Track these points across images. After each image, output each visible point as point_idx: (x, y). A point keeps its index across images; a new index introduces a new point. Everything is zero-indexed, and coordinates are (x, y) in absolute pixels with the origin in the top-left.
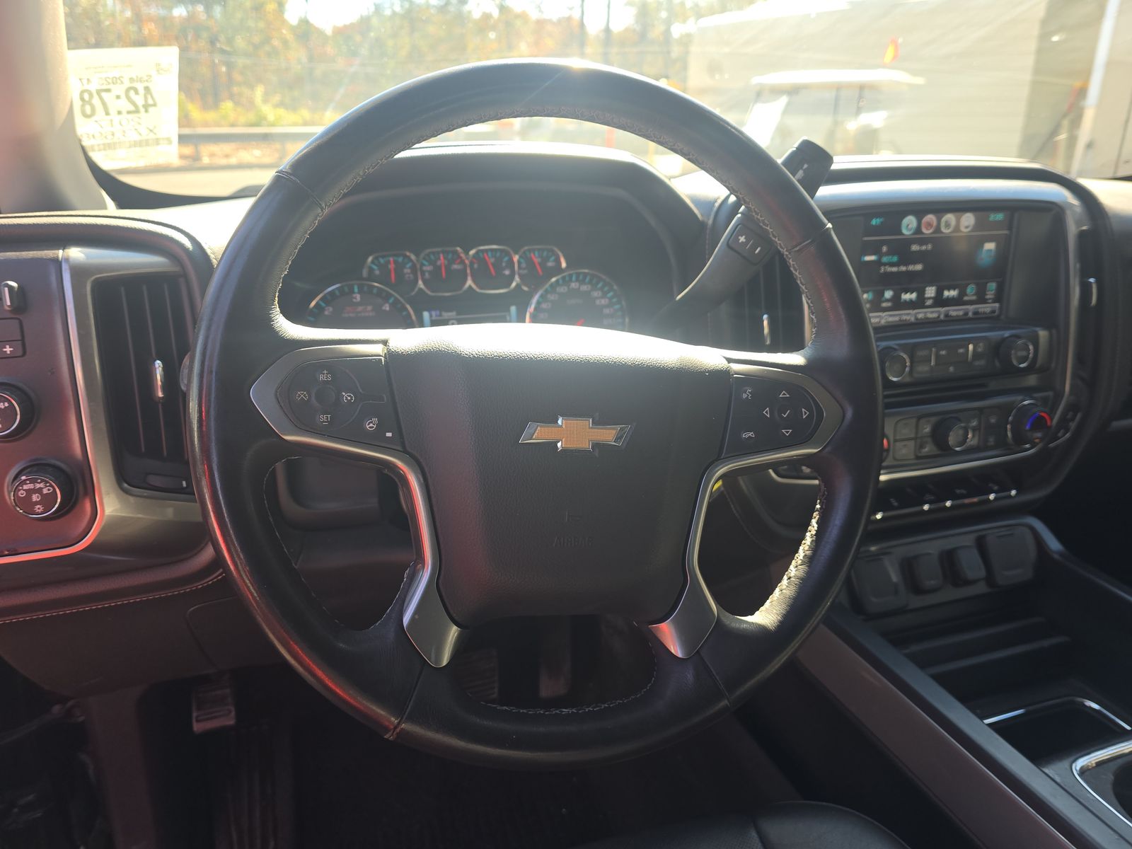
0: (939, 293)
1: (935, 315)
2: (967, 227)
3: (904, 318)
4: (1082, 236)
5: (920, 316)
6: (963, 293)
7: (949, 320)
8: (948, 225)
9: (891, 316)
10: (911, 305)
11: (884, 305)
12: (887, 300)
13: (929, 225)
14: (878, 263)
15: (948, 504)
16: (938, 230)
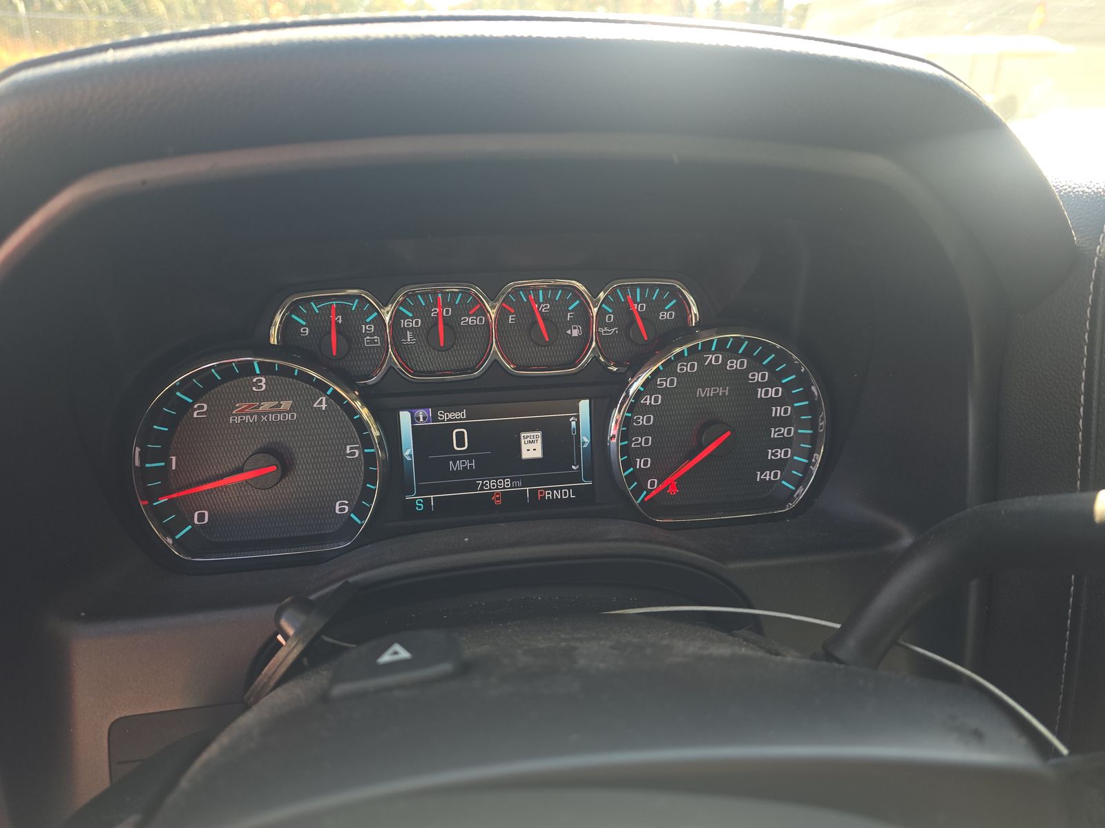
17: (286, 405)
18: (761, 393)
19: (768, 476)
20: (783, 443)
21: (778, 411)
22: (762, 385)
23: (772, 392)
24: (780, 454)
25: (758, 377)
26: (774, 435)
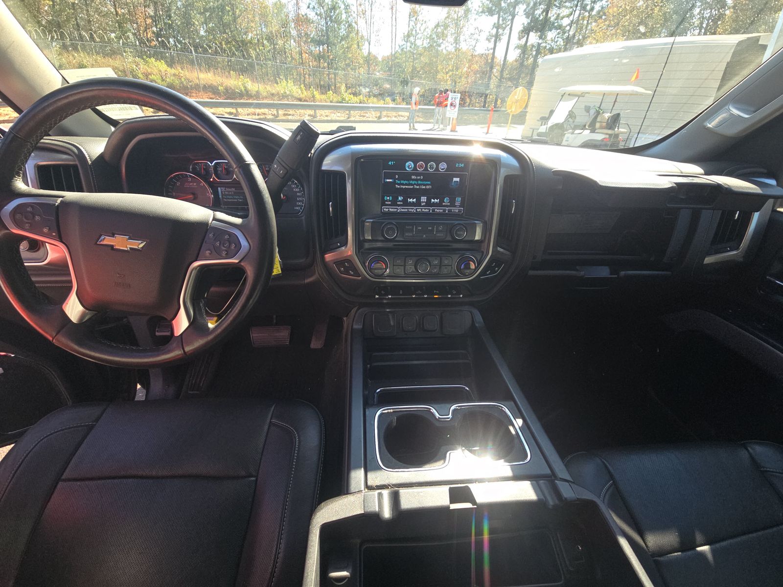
0: (429, 200)
1: (427, 210)
2: (442, 169)
3: (410, 210)
4: (508, 178)
5: (418, 210)
6: (442, 201)
7: (434, 214)
8: (431, 167)
9: (403, 209)
10: (413, 204)
11: (399, 203)
12: (400, 201)
13: (421, 166)
14: (394, 183)
15: (426, 296)
16: (426, 169)
17: (195, 184)
18: (294, 190)
19: (297, 208)
20: (300, 201)
21: (298, 194)
22: (294, 188)
23: (297, 190)
24: (300, 204)
25: (293, 186)
26: (298, 199)
